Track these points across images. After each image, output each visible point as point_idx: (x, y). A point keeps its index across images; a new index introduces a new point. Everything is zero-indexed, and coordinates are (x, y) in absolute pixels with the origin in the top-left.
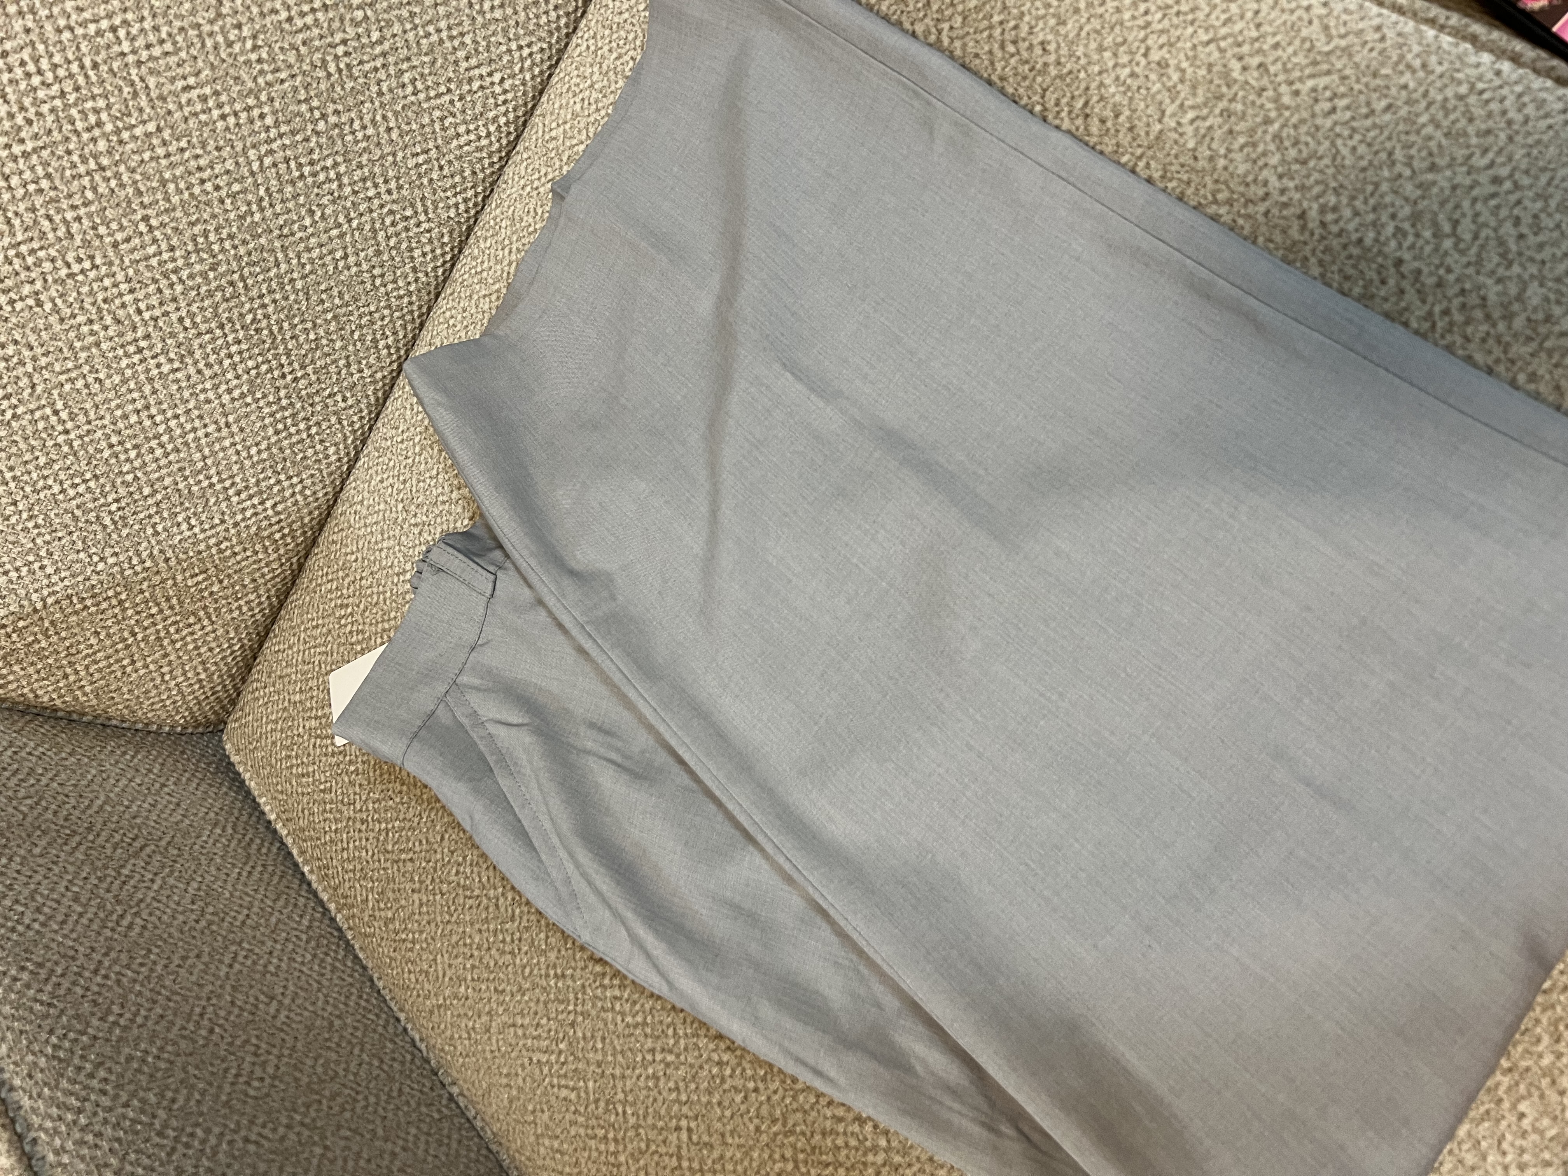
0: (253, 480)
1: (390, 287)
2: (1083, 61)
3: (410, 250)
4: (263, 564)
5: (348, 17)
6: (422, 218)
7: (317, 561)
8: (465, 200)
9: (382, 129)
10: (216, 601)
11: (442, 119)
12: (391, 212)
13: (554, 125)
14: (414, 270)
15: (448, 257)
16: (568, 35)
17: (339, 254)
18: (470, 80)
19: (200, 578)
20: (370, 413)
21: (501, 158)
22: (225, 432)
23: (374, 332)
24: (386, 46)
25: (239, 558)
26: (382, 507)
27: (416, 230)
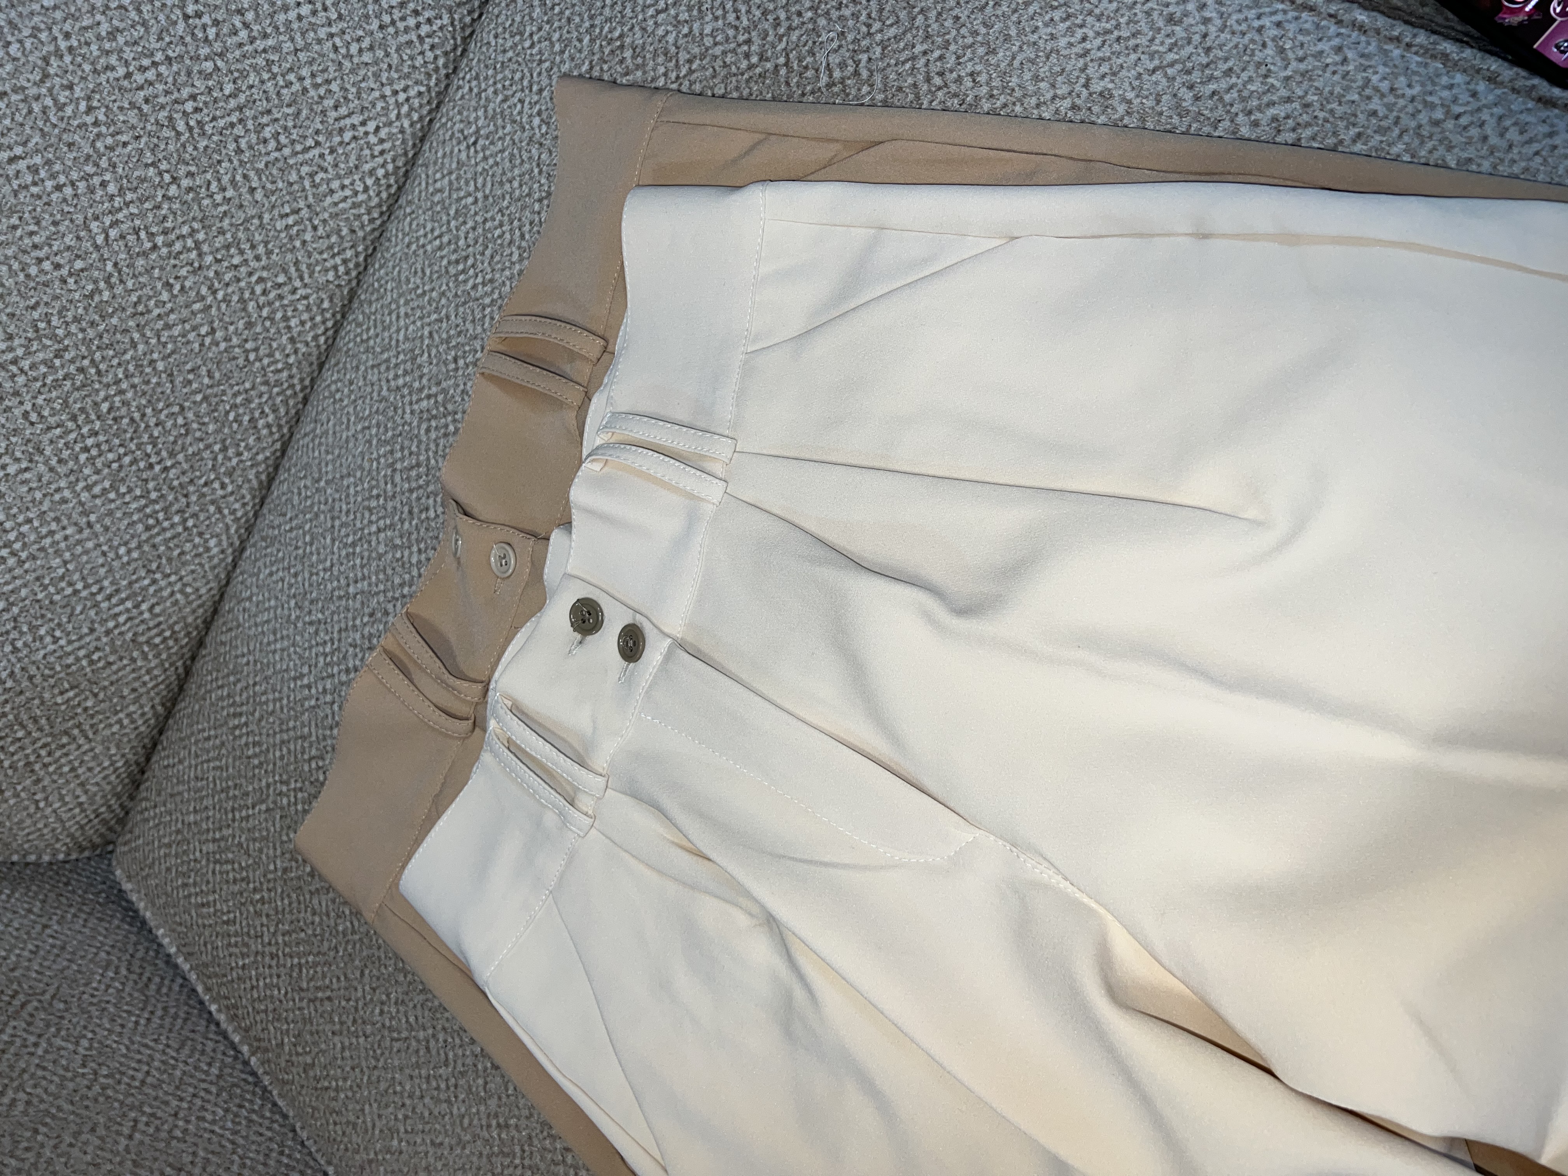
0: (124, 583)
1: (266, 361)
2: (1018, 93)
3: (286, 319)
4: (143, 671)
5: (196, 69)
6: (297, 283)
7: (204, 665)
8: (345, 262)
9: (244, 190)
10: (92, 717)
11: (312, 175)
12: (261, 280)
13: (438, 176)
14: (292, 340)
15: (330, 324)
16: (447, 76)
17: (204, 330)
18: (341, 131)
19: (71, 694)
20: (254, 497)
21: (382, 214)
22: (87, 532)
23: (252, 411)
24: (242, 98)
25: (114, 667)
26: (273, 603)
27: (290, 297)
